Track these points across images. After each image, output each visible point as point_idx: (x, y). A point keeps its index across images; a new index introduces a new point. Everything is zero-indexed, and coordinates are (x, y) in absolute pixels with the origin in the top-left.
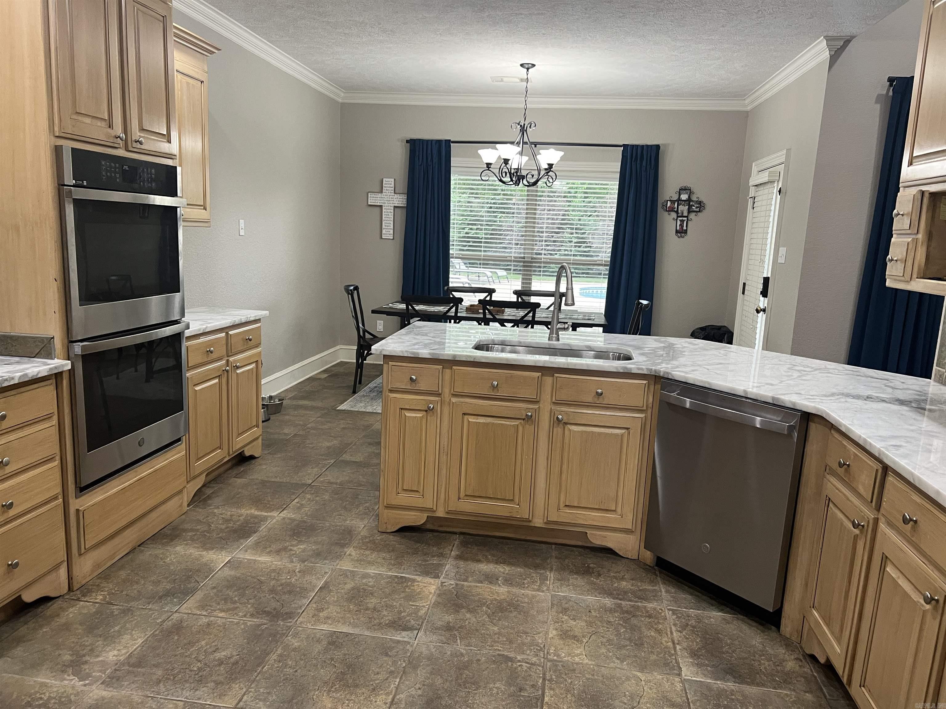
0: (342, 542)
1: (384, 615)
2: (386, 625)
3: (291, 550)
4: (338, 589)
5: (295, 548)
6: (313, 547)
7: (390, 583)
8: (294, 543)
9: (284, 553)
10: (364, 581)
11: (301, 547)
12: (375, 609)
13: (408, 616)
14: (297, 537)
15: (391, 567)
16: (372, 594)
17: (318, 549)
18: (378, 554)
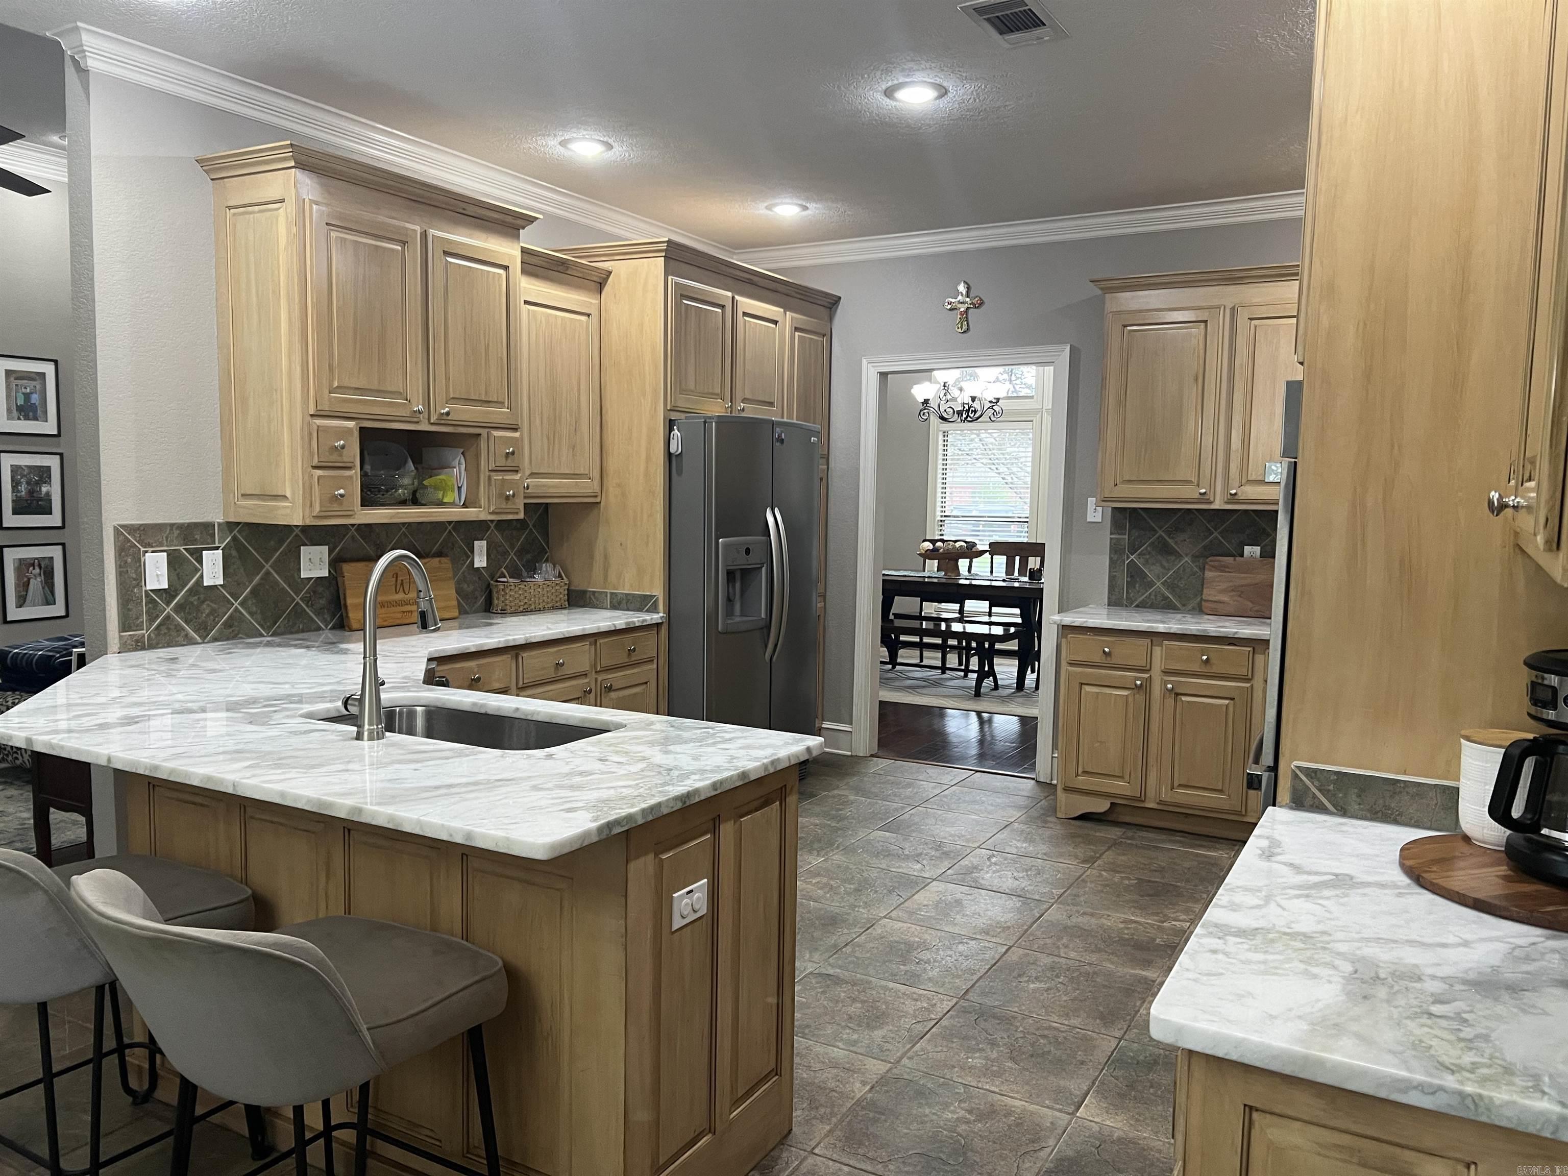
0: (871, 1115)
1: (845, 992)
2: (847, 983)
3: (970, 1112)
4: (897, 1031)
5: (962, 1113)
6: (927, 1111)
7: (818, 1029)
8: (964, 1127)
9: (982, 1107)
10: (855, 1036)
11: (950, 1116)
12: (854, 1000)
13: (816, 988)
14: (958, 1141)
15: (804, 1052)
16: (851, 1018)
17: (920, 1105)
18: (815, 1077)
